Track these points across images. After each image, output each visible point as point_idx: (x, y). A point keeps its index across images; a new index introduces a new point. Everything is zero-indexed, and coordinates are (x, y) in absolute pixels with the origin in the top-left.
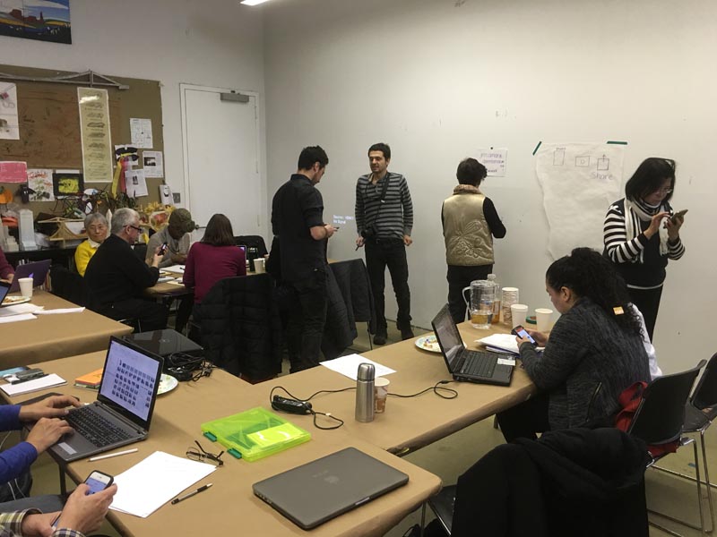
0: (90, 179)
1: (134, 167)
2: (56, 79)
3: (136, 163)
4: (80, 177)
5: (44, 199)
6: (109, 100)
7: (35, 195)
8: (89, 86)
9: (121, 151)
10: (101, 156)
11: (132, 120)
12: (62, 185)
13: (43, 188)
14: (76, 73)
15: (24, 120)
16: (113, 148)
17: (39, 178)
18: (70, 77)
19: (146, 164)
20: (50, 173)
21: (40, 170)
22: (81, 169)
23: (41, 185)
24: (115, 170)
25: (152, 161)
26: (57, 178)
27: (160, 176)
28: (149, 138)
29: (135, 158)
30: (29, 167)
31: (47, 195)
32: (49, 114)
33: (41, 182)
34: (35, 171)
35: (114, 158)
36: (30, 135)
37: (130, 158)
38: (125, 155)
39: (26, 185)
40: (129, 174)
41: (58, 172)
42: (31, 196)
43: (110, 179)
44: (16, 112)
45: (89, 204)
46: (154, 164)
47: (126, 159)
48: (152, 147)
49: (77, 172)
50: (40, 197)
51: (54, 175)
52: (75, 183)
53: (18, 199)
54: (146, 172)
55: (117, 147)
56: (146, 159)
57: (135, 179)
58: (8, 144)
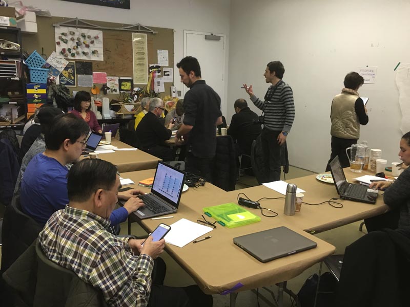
0: (137, 82)
1: (159, 76)
2: (122, 29)
3: (160, 74)
4: (132, 81)
5: (114, 93)
6: (148, 40)
7: (110, 90)
8: (138, 32)
9: (153, 67)
10: (142, 70)
11: (158, 51)
12: (123, 85)
13: (114, 86)
14: (132, 25)
15: (106, 50)
16: (149, 66)
17: (112, 81)
18: (129, 27)
19: (165, 75)
20: (117, 78)
21: (112, 77)
22: (133, 77)
23: (113, 85)
24: (149, 78)
25: (168, 73)
26: (120, 81)
27: (171, 81)
28: (166, 60)
29: (159, 71)
30: (108, 76)
31: (115, 90)
32: (118, 47)
33: (113, 83)
34: (111, 77)
35: (149, 71)
36: (109, 58)
37: (157, 71)
38: (154, 70)
39: (106, 85)
40: (156, 80)
41: (121, 78)
42: (108, 91)
43: (146, 83)
44: (102, 47)
45: (136, 96)
46: (168, 75)
47: (155, 72)
48: (168, 65)
49: (130, 78)
50: (112, 92)
51: (119, 80)
52: (129, 84)
53: (102, 92)
54: (165, 79)
55: (151, 66)
56: (165, 72)
57: (159, 82)
58: (98, 63)
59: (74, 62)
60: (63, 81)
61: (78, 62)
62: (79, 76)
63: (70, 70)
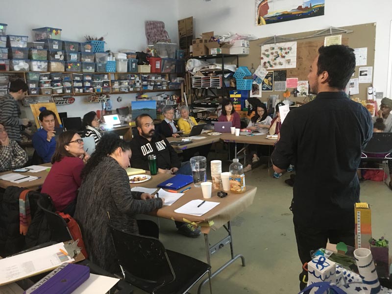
2: (313, 36)
6: (342, 41)
13: (304, 90)
14: (324, 30)
15: (299, 58)
17: (303, 85)
19: (361, 75)
25: (365, 73)
27: (370, 82)
30: (299, 80)
31: (305, 93)
34: (301, 82)
36: (301, 65)
39: (296, 89)
42: (298, 94)
44: (296, 55)
48: (366, 64)
50: (302, 95)
56: (361, 72)
57: (352, 84)
58: (291, 70)
59: (273, 71)
60: (264, 87)
61: (275, 71)
62: (276, 82)
63: (270, 78)
